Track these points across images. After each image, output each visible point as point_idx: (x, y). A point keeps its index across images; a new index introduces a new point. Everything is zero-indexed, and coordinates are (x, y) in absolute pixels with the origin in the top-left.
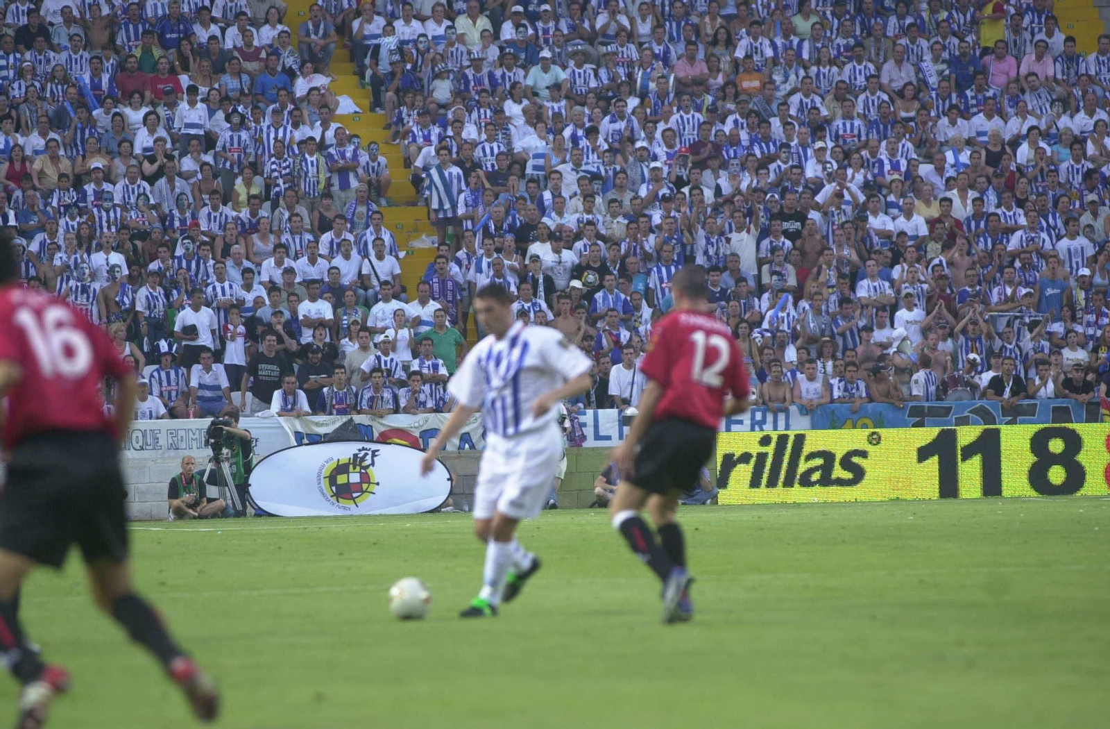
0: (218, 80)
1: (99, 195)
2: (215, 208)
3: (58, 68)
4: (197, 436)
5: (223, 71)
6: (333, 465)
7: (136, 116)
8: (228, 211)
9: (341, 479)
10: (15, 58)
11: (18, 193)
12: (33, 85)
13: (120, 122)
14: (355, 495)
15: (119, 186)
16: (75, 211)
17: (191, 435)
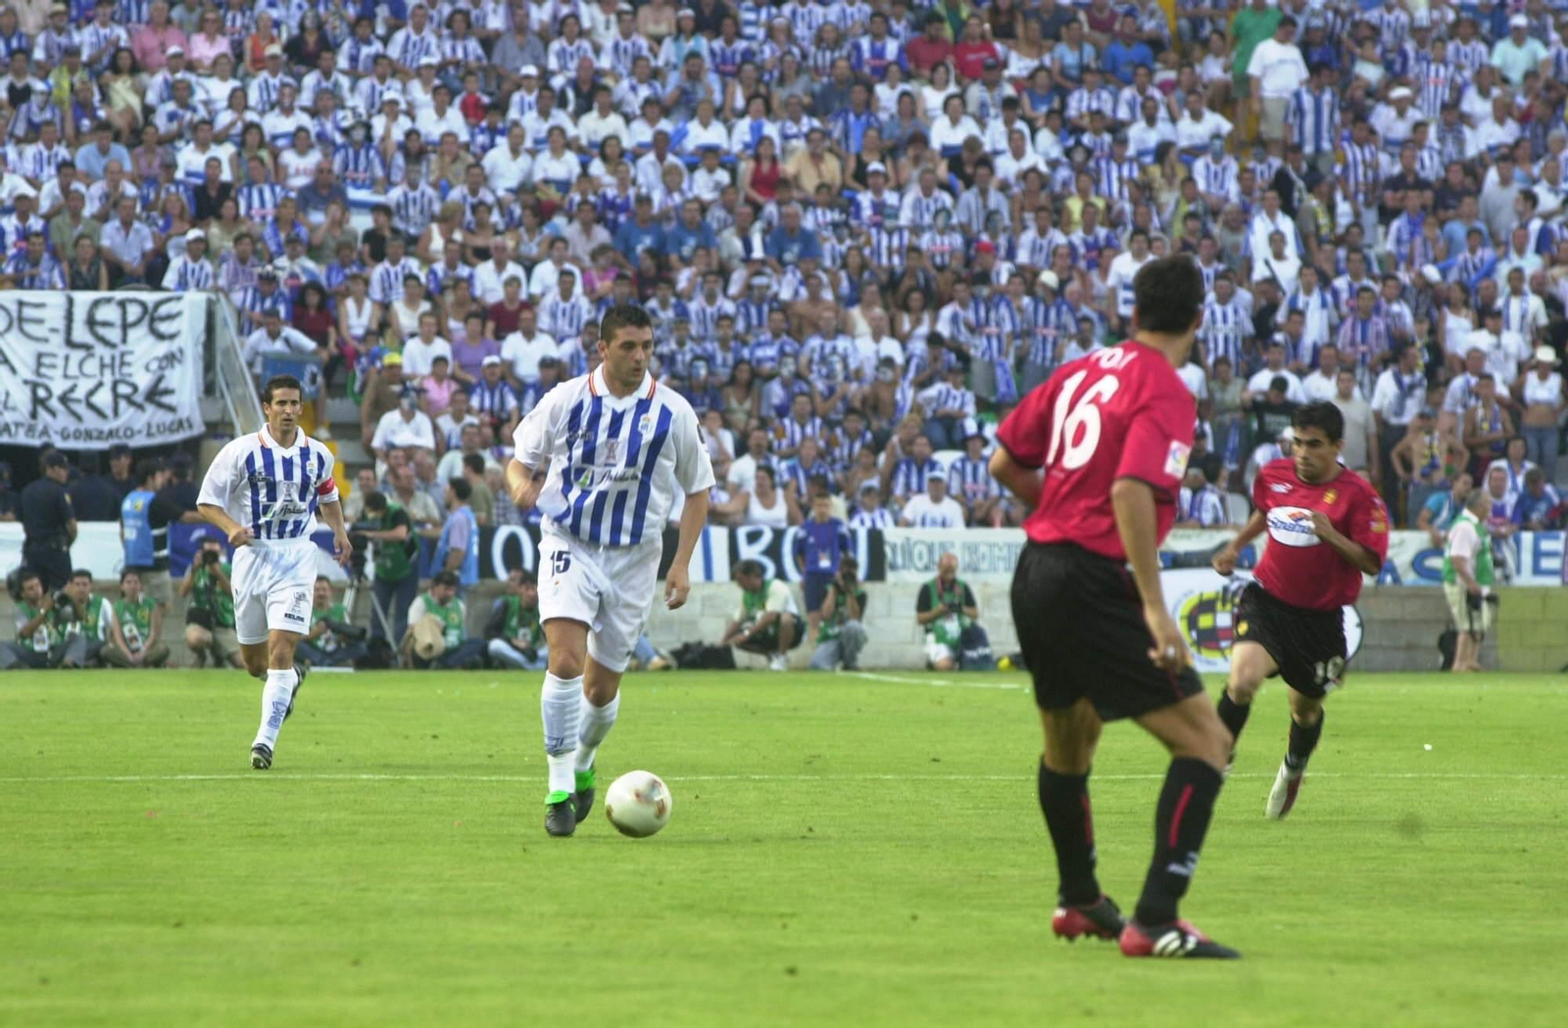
0: (1051, 49)
1: (879, 208)
2: (1042, 232)
3: (828, 28)
4: (1005, 552)
5: (1057, 38)
6: (1193, 601)
7: (932, 98)
8: (1058, 238)
9: (1205, 621)
10: (769, 14)
11: (771, 209)
12: (790, 52)
13: (909, 104)
14: (1224, 644)
15: (910, 198)
16: (845, 232)
17: (996, 552)
